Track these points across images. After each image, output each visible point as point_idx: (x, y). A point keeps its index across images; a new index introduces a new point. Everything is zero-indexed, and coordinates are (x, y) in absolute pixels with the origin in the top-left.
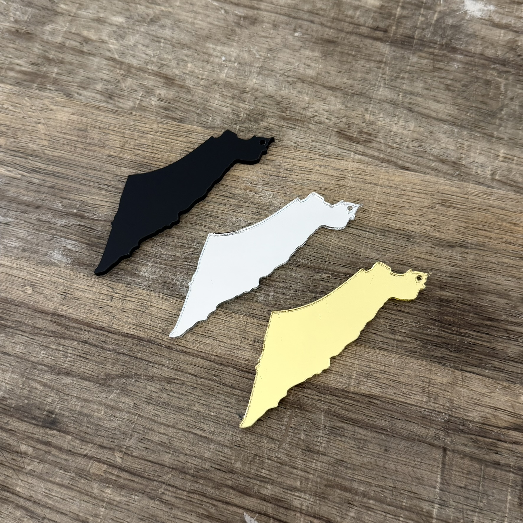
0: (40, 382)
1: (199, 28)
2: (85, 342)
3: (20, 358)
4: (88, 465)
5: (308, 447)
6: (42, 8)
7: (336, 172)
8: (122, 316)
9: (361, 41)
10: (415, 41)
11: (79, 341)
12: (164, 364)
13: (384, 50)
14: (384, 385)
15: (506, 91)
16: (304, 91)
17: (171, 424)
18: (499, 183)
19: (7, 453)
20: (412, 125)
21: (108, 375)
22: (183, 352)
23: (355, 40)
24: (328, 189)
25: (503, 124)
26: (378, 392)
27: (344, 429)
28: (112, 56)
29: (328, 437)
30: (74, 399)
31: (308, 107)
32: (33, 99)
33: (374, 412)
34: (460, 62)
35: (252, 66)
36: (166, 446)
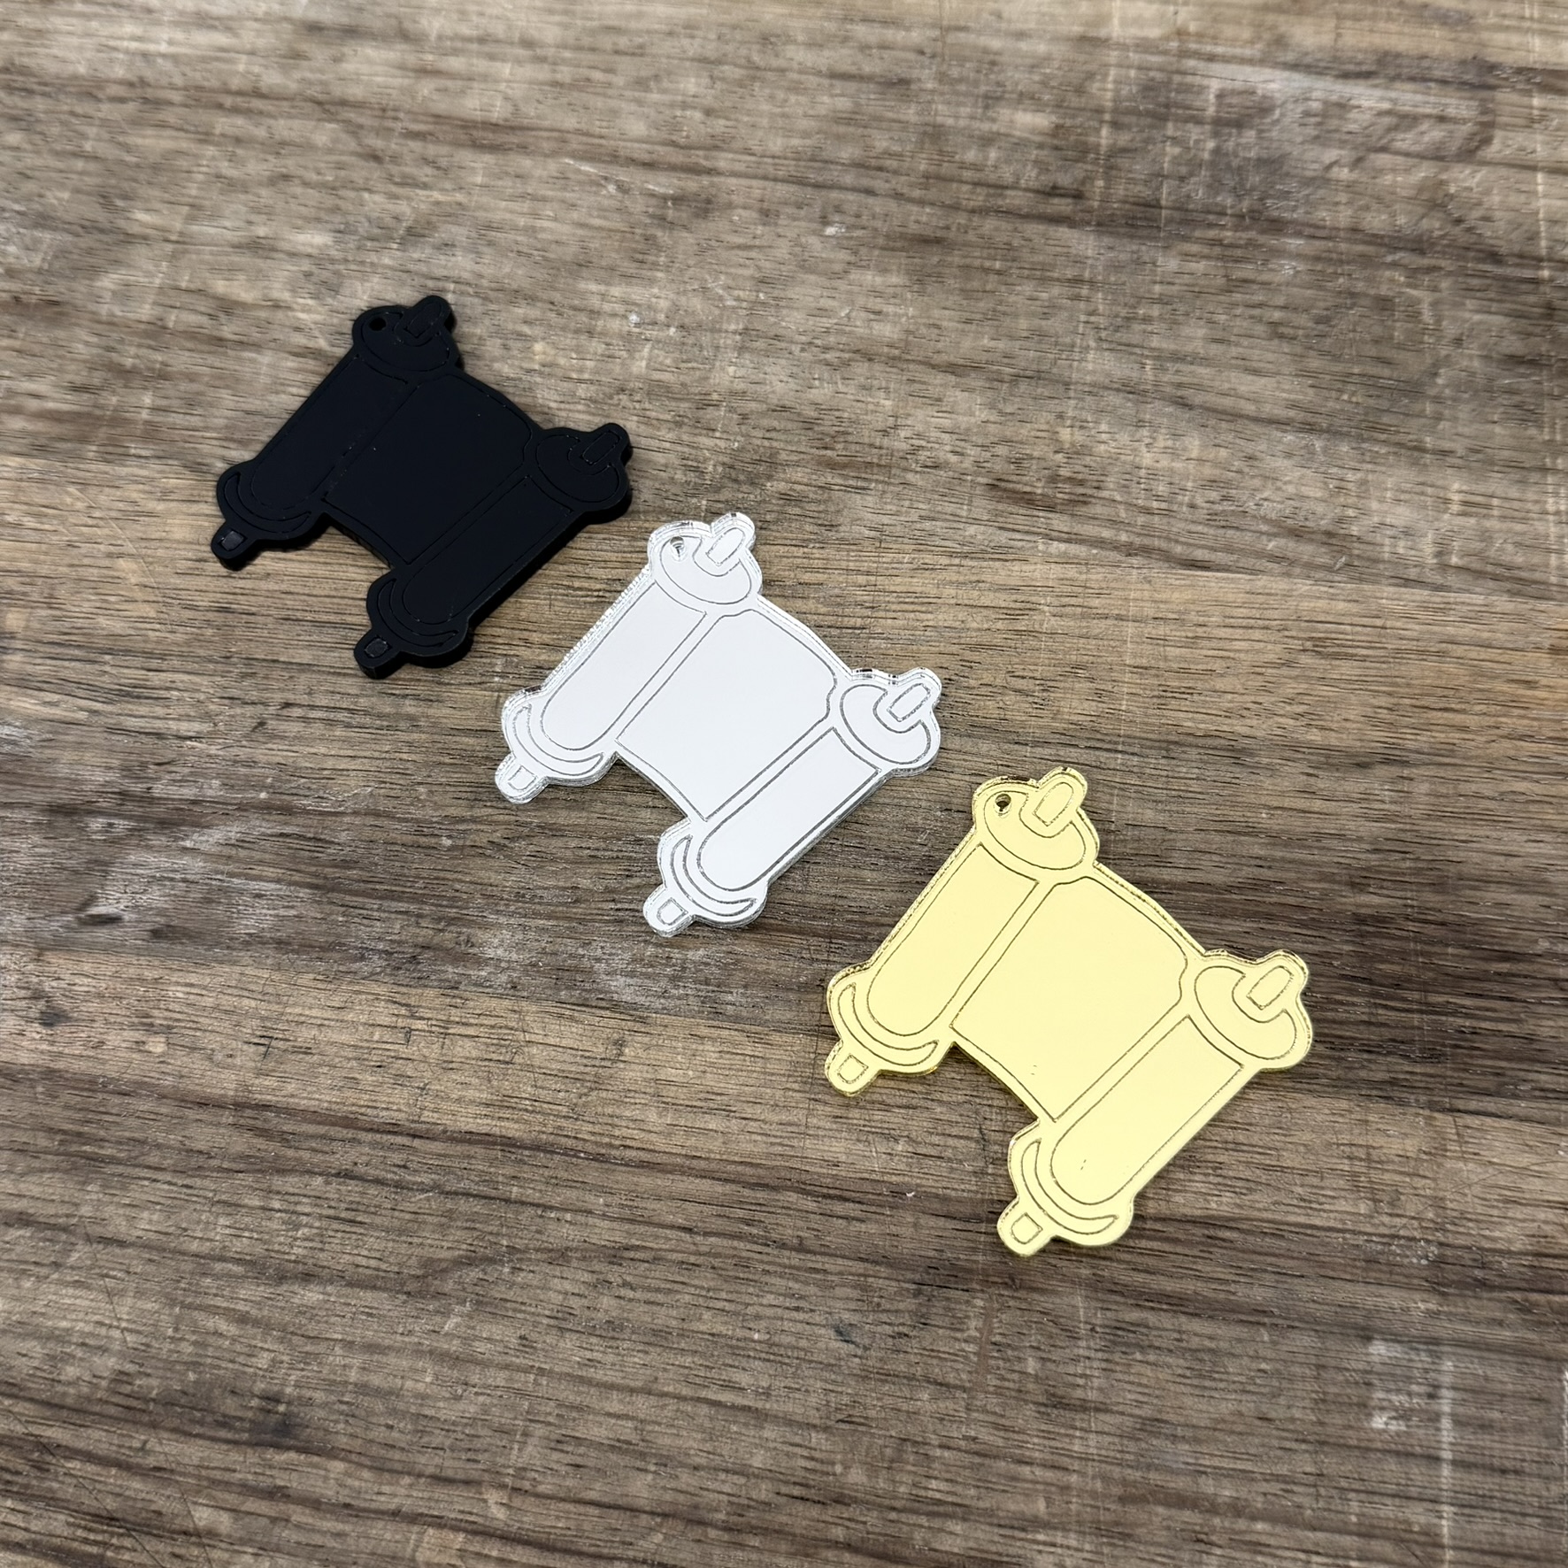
0: (228, 1314)
1: (551, 242)
2: (346, 1175)
3: (157, 1249)
4: (408, 1540)
5: (1054, 1395)
6: (83, 227)
7: (1003, 596)
8: (446, 1084)
9: (1016, 230)
10: (1164, 213)
11: (329, 1175)
12: (590, 1207)
13: (1082, 247)
14: (1240, 1184)
15: (1438, 321)
16: (875, 383)
17: (639, 1384)
18: (1464, 576)
19: (154, 1541)
20: (1194, 444)
21: (427, 1263)
22: (643, 1165)
23: (997, 229)
24: (991, 647)
25: (1447, 412)
26: (1228, 1204)
27: (1147, 1327)
28: (311, 344)
29: (1106, 1356)
30: (338, 1350)
31: (895, 427)
32: (92, 491)
33: (1224, 1266)
34: (1299, 256)
35: (720, 331)
36: (635, 1452)
